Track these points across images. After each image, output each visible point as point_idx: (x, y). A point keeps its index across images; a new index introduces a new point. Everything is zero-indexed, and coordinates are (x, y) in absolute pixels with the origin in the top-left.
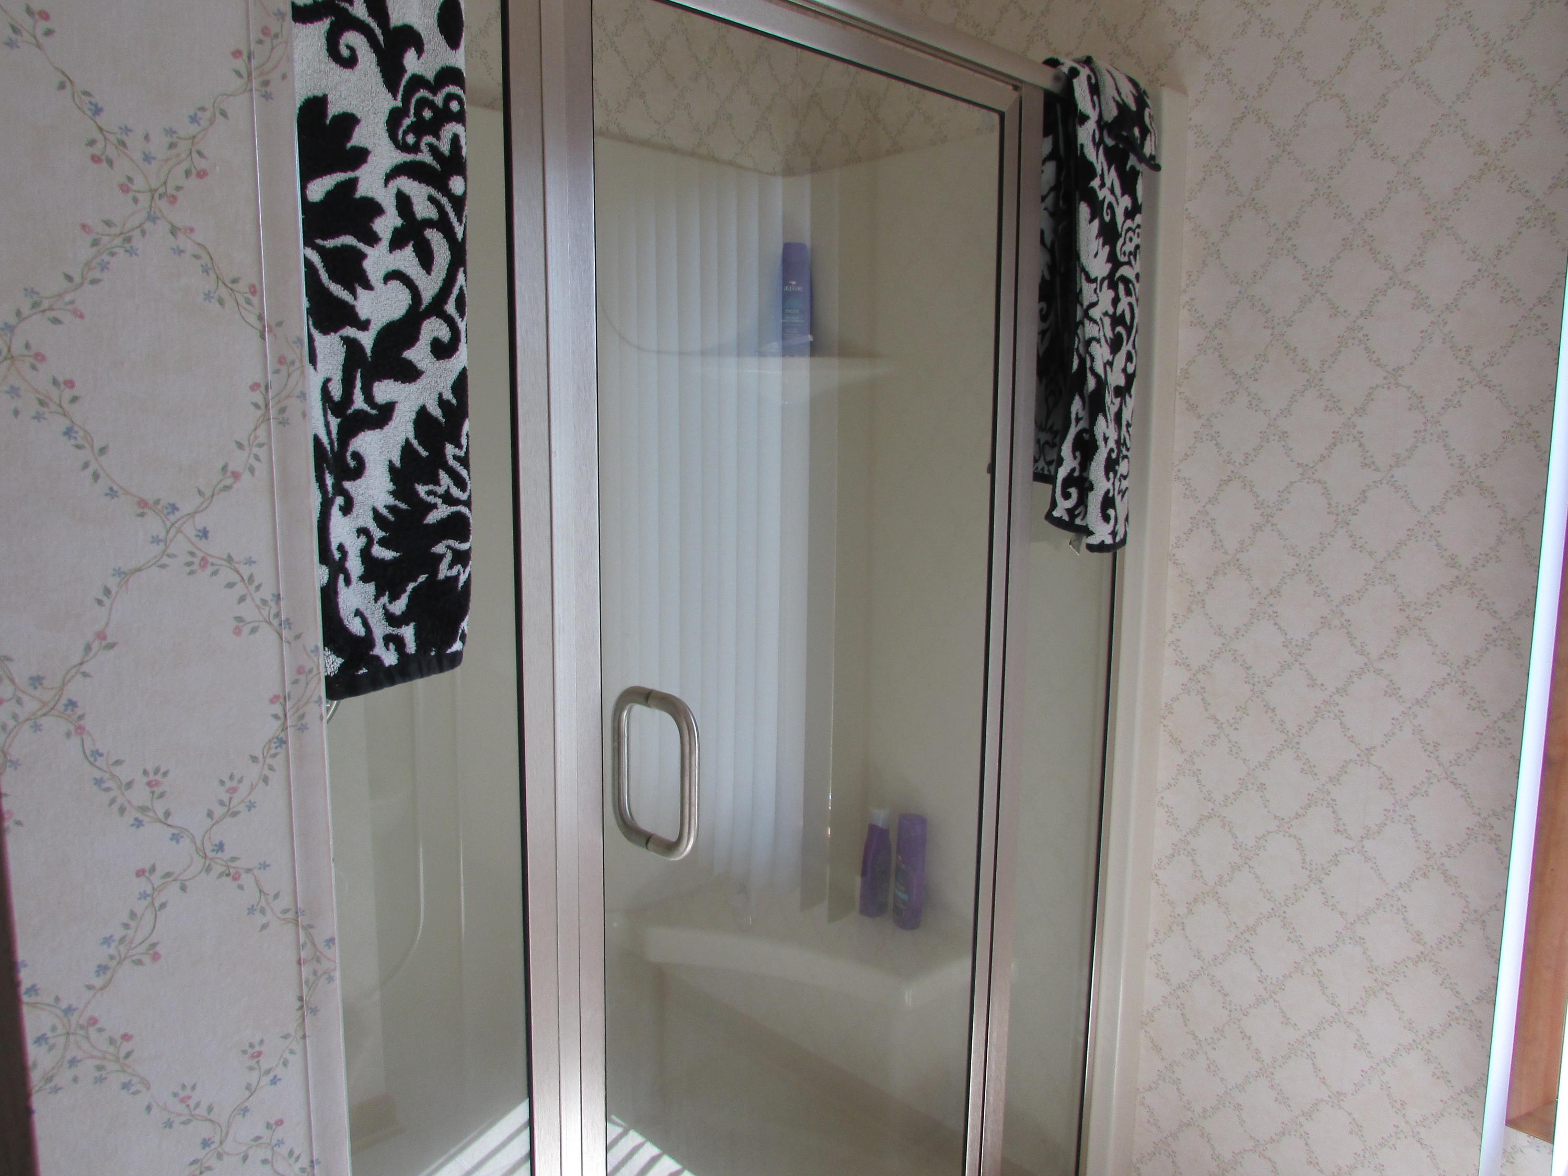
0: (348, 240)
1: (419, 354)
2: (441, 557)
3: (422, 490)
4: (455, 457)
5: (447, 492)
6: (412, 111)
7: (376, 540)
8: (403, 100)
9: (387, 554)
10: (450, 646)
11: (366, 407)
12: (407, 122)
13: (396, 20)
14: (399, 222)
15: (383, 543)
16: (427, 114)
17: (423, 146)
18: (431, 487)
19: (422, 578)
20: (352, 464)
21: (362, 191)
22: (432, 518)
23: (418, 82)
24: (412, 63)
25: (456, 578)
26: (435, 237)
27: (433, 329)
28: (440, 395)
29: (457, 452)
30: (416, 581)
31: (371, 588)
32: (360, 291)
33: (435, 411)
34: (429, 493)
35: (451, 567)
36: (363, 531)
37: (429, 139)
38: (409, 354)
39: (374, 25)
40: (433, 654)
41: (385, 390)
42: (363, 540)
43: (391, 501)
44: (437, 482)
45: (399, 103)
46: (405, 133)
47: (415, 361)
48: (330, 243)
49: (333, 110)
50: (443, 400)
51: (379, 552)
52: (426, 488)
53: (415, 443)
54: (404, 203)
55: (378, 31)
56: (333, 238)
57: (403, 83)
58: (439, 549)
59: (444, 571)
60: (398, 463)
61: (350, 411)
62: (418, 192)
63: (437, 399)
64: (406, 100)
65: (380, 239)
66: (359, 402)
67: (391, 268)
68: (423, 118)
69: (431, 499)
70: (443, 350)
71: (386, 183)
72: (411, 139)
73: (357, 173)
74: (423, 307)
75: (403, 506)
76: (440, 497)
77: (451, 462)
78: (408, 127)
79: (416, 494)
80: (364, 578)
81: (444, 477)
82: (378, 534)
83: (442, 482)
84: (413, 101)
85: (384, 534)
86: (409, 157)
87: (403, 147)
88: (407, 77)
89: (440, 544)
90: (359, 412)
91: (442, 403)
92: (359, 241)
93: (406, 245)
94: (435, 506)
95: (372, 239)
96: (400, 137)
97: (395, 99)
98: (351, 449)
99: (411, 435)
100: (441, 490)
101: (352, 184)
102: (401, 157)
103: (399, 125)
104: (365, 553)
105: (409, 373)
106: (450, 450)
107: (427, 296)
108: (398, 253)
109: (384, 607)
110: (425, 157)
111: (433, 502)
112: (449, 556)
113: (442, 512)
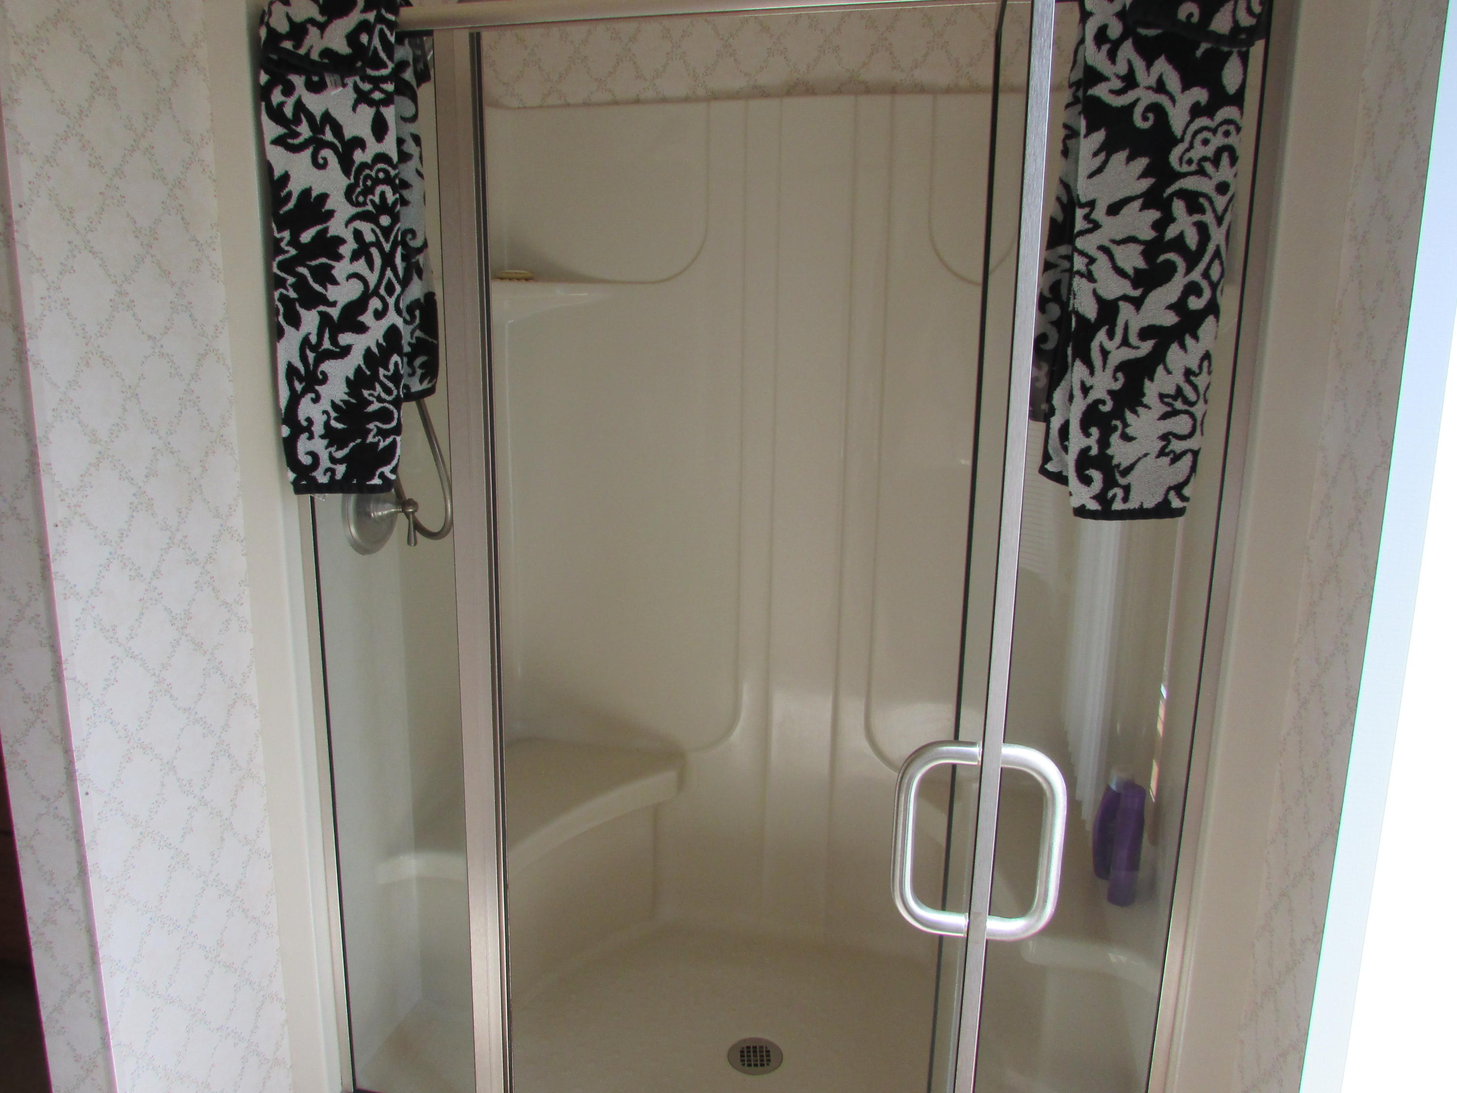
0: (324, 260)
1: (367, 318)
2: (370, 431)
3: (366, 393)
4: (385, 376)
5: (379, 395)
6: (361, 184)
7: (332, 418)
8: (355, 178)
9: (340, 426)
10: (370, 480)
11: (331, 348)
12: (359, 190)
13: (348, 134)
14: (355, 246)
15: (336, 419)
16: (369, 183)
17: (368, 202)
18: (371, 392)
19: (359, 441)
20: (321, 377)
21: (331, 233)
22: (371, 409)
23: (364, 166)
24: (359, 157)
25: (377, 444)
26: (374, 251)
27: (375, 304)
28: (377, 341)
29: (387, 373)
30: (354, 442)
31: (325, 442)
32: (329, 286)
33: (375, 350)
34: (370, 395)
35: (374, 437)
36: (325, 412)
37: (370, 197)
38: (361, 318)
39: (336, 142)
40: (355, 482)
41: (345, 339)
42: (325, 417)
43: (346, 398)
44: (374, 389)
45: (352, 180)
46: (357, 197)
47: (365, 322)
48: (313, 263)
49: (314, 194)
50: (379, 343)
51: (334, 424)
52: (369, 392)
53: (363, 367)
54: (358, 235)
55: (339, 145)
56: (315, 260)
57: (354, 169)
58: (371, 426)
59: (370, 439)
60: (352, 377)
61: (320, 350)
62: (366, 228)
63: (375, 343)
64: (357, 178)
65: (344, 257)
66: (327, 344)
67: (351, 272)
68: (367, 185)
69: (371, 398)
70: (379, 315)
71: (346, 226)
72: (361, 199)
73: (328, 224)
74: (370, 292)
75: (353, 401)
76: (375, 397)
77: (382, 378)
78: (359, 192)
79: (362, 395)
80: (322, 437)
81: (378, 387)
82: (333, 414)
83: (377, 390)
84: (362, 177)
85: (336, 415)
86: (359, 210)
87: (357, 204)
88: (356, 165)
89: (371, 424)
90: (326, 350)
91: (378, 345)
92: (329, 260)
93: (361, 258)
94: (372, 402)
95: (339, 257)
96: (354, 199)
97: (349, 179)
98: (320, 369)
99: (362, 363)
100: (376, 394)
101: (326, 230)
102: (354, 210)
103: (354, 192)
104: (327, 425)
105: (362, 329)
106: (382, 371)
107: (372, 286)
108: (355, 263)
109: (330, 453)
110: (370, 208)
111: (372, 400)
112: (375, 430)
113: (375, 406)
